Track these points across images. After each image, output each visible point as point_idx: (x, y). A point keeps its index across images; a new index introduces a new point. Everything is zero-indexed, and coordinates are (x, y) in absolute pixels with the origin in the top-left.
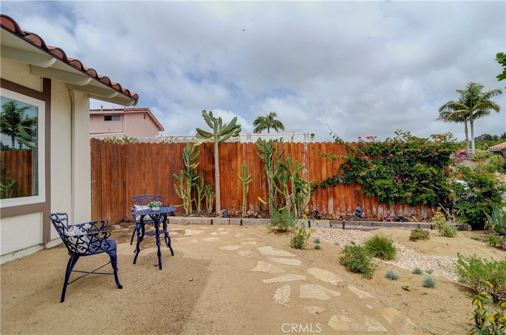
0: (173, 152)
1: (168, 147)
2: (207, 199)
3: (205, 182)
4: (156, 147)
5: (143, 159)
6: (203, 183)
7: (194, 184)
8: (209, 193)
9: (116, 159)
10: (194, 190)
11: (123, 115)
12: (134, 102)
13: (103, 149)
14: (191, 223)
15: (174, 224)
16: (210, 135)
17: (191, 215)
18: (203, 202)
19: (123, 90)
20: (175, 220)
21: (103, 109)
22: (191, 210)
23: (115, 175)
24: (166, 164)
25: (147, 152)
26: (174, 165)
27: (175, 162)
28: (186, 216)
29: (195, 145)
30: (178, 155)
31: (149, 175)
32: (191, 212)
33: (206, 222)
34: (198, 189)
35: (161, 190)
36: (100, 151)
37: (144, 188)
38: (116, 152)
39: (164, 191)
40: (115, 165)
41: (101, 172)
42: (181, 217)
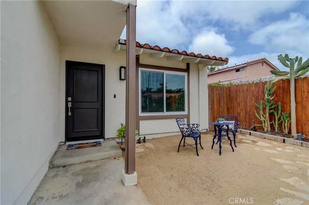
0: (257, 88)
1: (254, 86)
2: (283, 123)
3: (281, 110)
4: (246, 86)
5: (238, 94)
6: (280, 111)
7: (272, 111)
8: (285, 118)
9: (223, 95)
10: (271, 116)
11: (246, 66)
12: (226, 62)
13: (215, 90)
14: (267, 138)
15: (255, 136)
16: (286, 73)
17: (269, 133)
18: (280, 125)
19: (217, 58)
20: (255, 134)
21: (236, 65)
22: (269, 130)
23: (222, 104)
24: (252, 96)
25: (241, 90)
26: (258, 97)
27: (259, 95)
28: (264, 133)
29: (272, 82)
30: (261, 90)
31: (242, 104)
32: (269, 131)
33: (279, 140)
34: (276, 114)
35: (249, 114)
36: (213, 91)
37: (239, 112)
38: (222, 91)
39: (251, 114)
40: (222, 98)
41: (214, 102)
42: (260, 133)
